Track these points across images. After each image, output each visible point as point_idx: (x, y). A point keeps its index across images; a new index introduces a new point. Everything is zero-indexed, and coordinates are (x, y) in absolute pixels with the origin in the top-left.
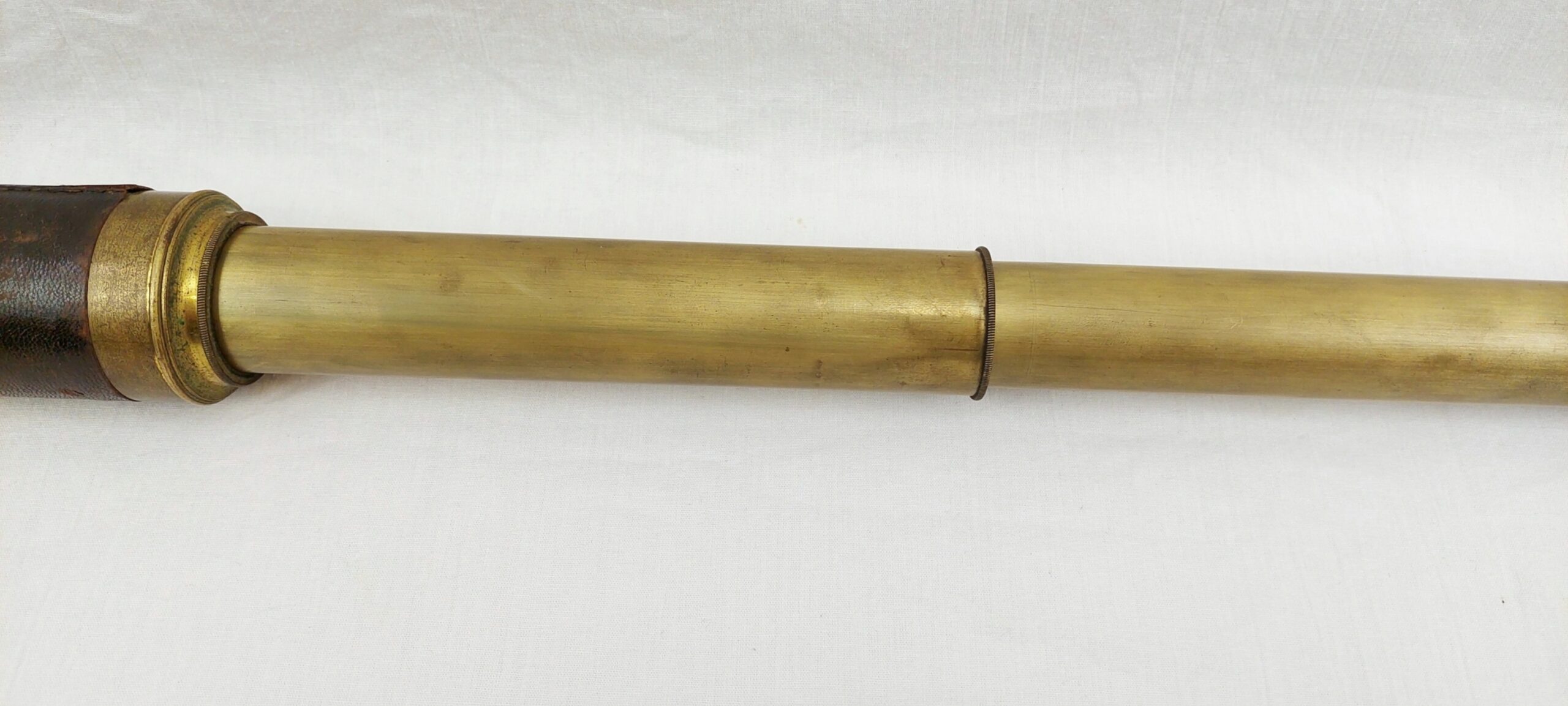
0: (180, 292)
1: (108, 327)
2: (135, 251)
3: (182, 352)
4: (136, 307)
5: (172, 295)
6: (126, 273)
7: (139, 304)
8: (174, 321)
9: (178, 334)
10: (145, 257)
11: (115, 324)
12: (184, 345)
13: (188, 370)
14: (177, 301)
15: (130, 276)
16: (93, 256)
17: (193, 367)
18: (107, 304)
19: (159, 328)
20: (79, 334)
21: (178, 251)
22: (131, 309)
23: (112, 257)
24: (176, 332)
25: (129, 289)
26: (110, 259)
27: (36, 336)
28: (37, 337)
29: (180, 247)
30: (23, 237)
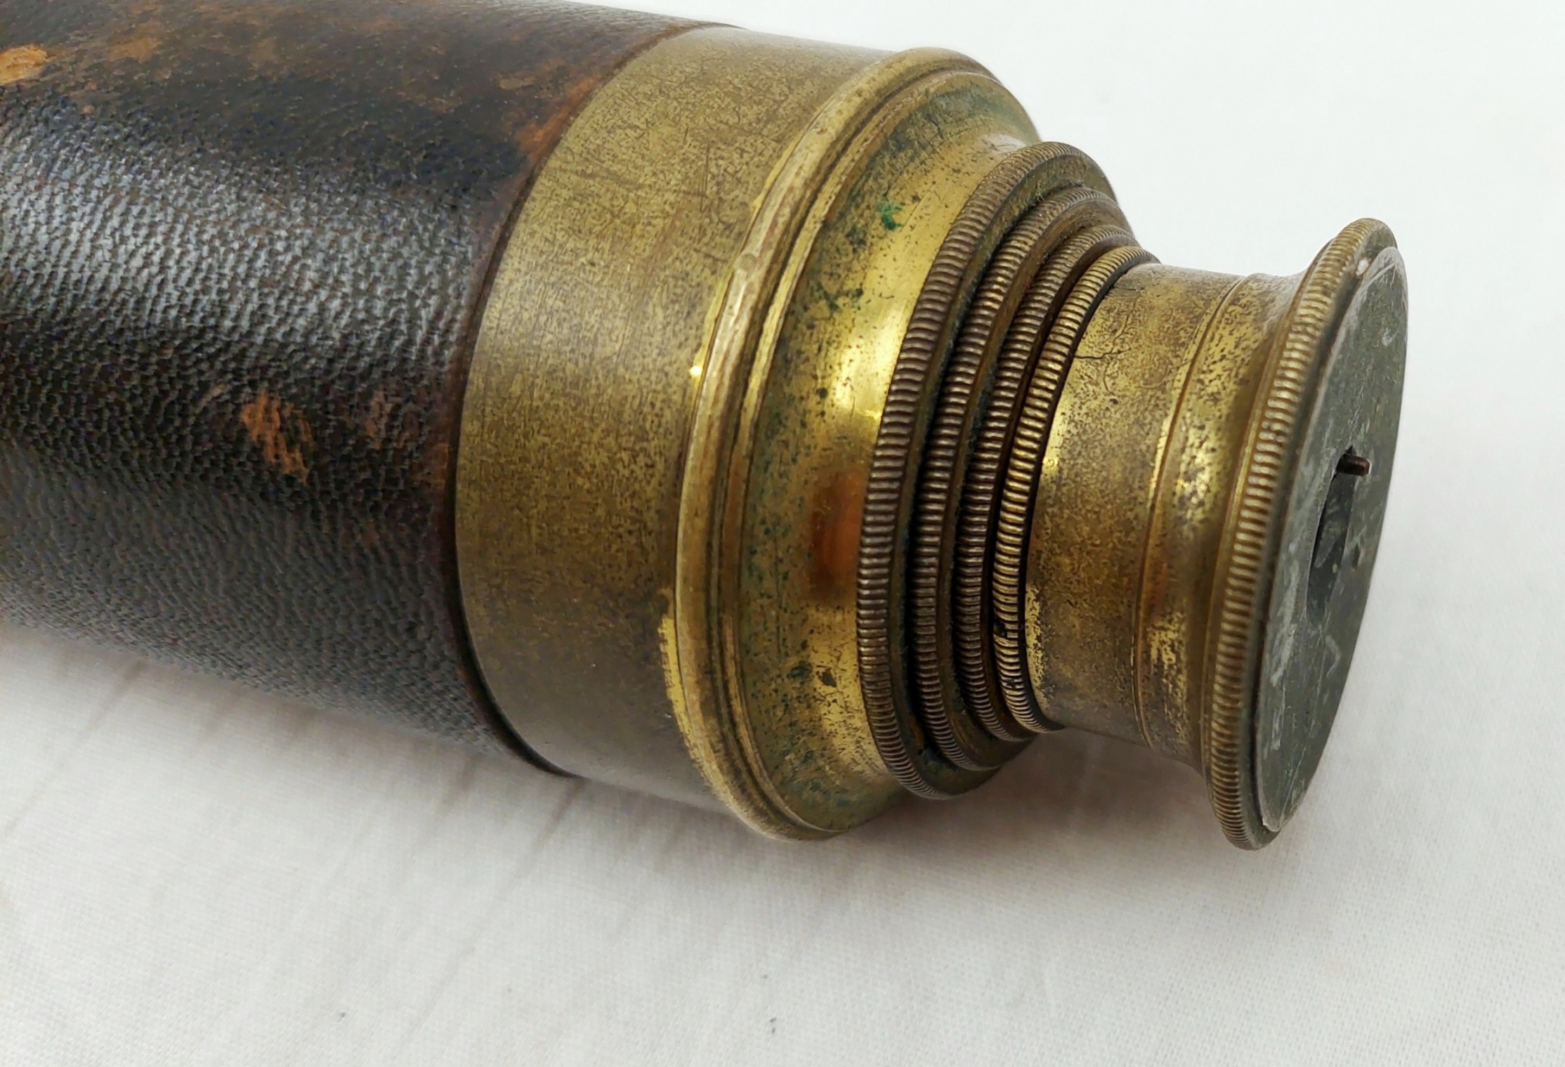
3: (823, 309)
5: (911, 132)
13: (792, 401)
14: (912, 159)
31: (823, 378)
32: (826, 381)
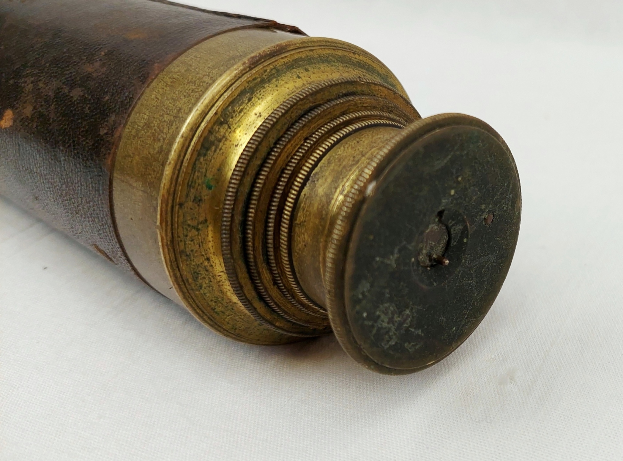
0: (226, 139)
3: (194, 232)
5: (212, 138)
8: (198, 177)
9: (198, 200)
12: (201, 223)
13: (198, 266)
14: (215, 151)
17: (206, 263)
19: (172, 178)
21: (256, 85)
24: (195, 198)
29: (263, 81)
31: (206, 254)
32: (207, 255)
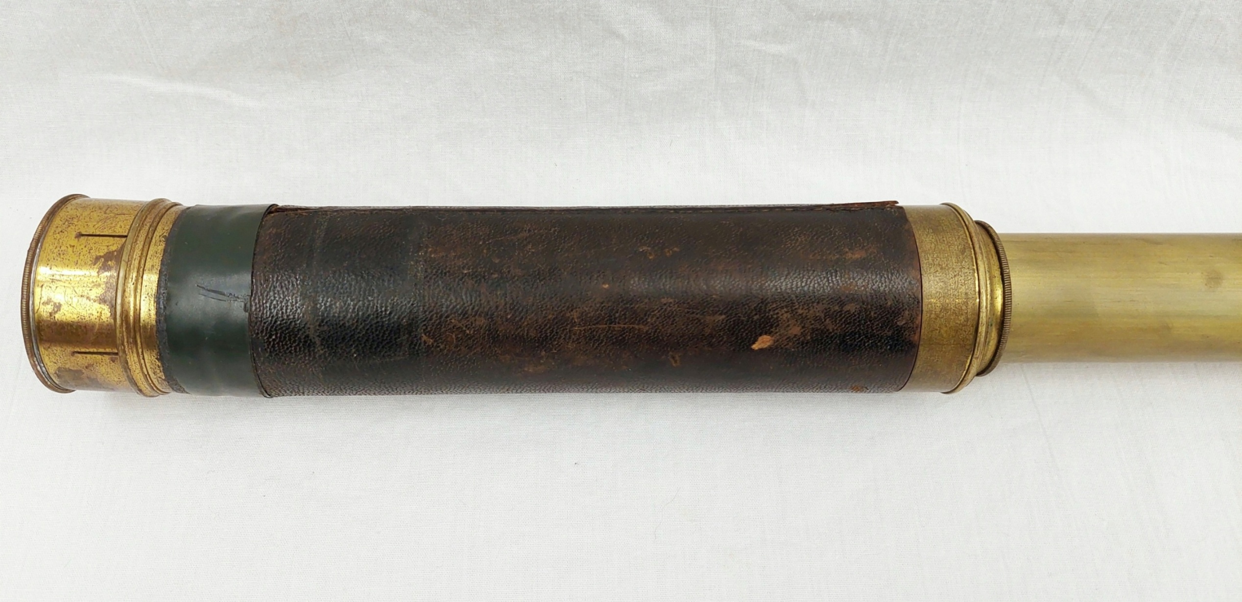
1: (938, 332)
2: (958, 263)
4: (967, 313)
6: (955, 282)
7: (969, 310)
10: (968, 268)
11: (945, 329)
15: (960, 286)
16: (922, 269)
18: (940, 312)
20: (911, 339)
22: (962, 314)
23: (938, 269)
25: (960, 297)
26: (937, 271)
27: (870, 342)
28: (872, 343)
30: (852, 253)
